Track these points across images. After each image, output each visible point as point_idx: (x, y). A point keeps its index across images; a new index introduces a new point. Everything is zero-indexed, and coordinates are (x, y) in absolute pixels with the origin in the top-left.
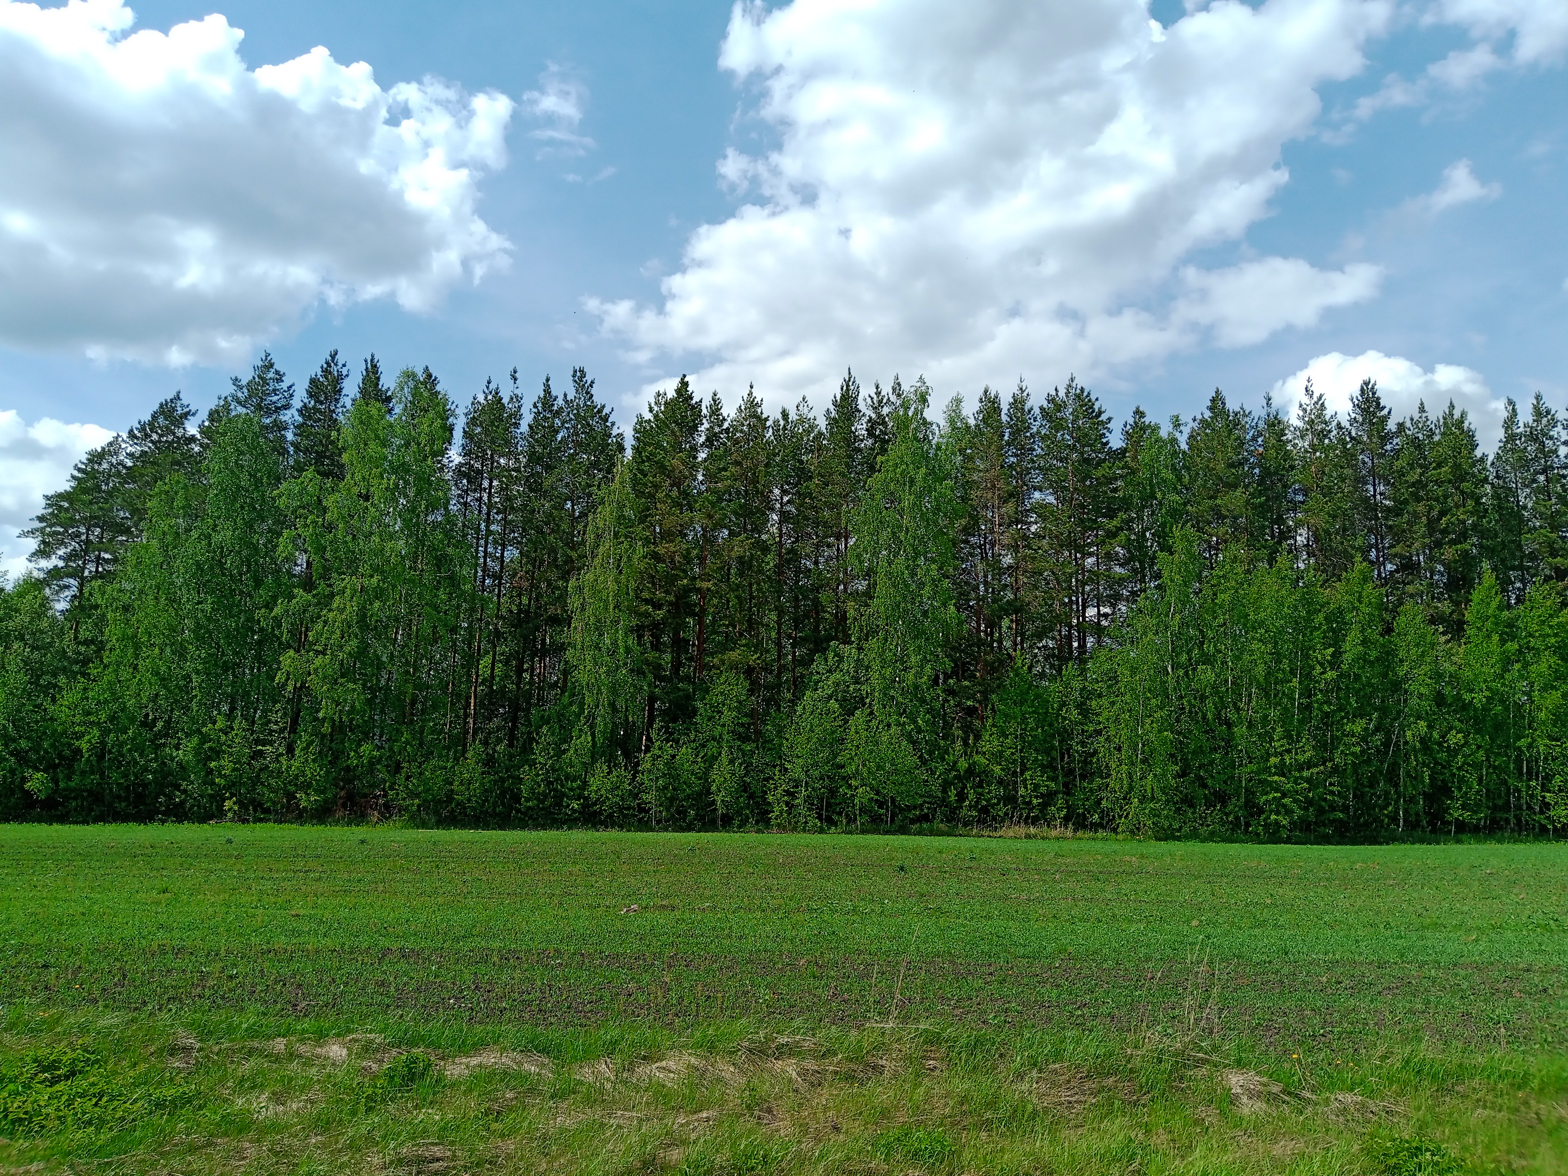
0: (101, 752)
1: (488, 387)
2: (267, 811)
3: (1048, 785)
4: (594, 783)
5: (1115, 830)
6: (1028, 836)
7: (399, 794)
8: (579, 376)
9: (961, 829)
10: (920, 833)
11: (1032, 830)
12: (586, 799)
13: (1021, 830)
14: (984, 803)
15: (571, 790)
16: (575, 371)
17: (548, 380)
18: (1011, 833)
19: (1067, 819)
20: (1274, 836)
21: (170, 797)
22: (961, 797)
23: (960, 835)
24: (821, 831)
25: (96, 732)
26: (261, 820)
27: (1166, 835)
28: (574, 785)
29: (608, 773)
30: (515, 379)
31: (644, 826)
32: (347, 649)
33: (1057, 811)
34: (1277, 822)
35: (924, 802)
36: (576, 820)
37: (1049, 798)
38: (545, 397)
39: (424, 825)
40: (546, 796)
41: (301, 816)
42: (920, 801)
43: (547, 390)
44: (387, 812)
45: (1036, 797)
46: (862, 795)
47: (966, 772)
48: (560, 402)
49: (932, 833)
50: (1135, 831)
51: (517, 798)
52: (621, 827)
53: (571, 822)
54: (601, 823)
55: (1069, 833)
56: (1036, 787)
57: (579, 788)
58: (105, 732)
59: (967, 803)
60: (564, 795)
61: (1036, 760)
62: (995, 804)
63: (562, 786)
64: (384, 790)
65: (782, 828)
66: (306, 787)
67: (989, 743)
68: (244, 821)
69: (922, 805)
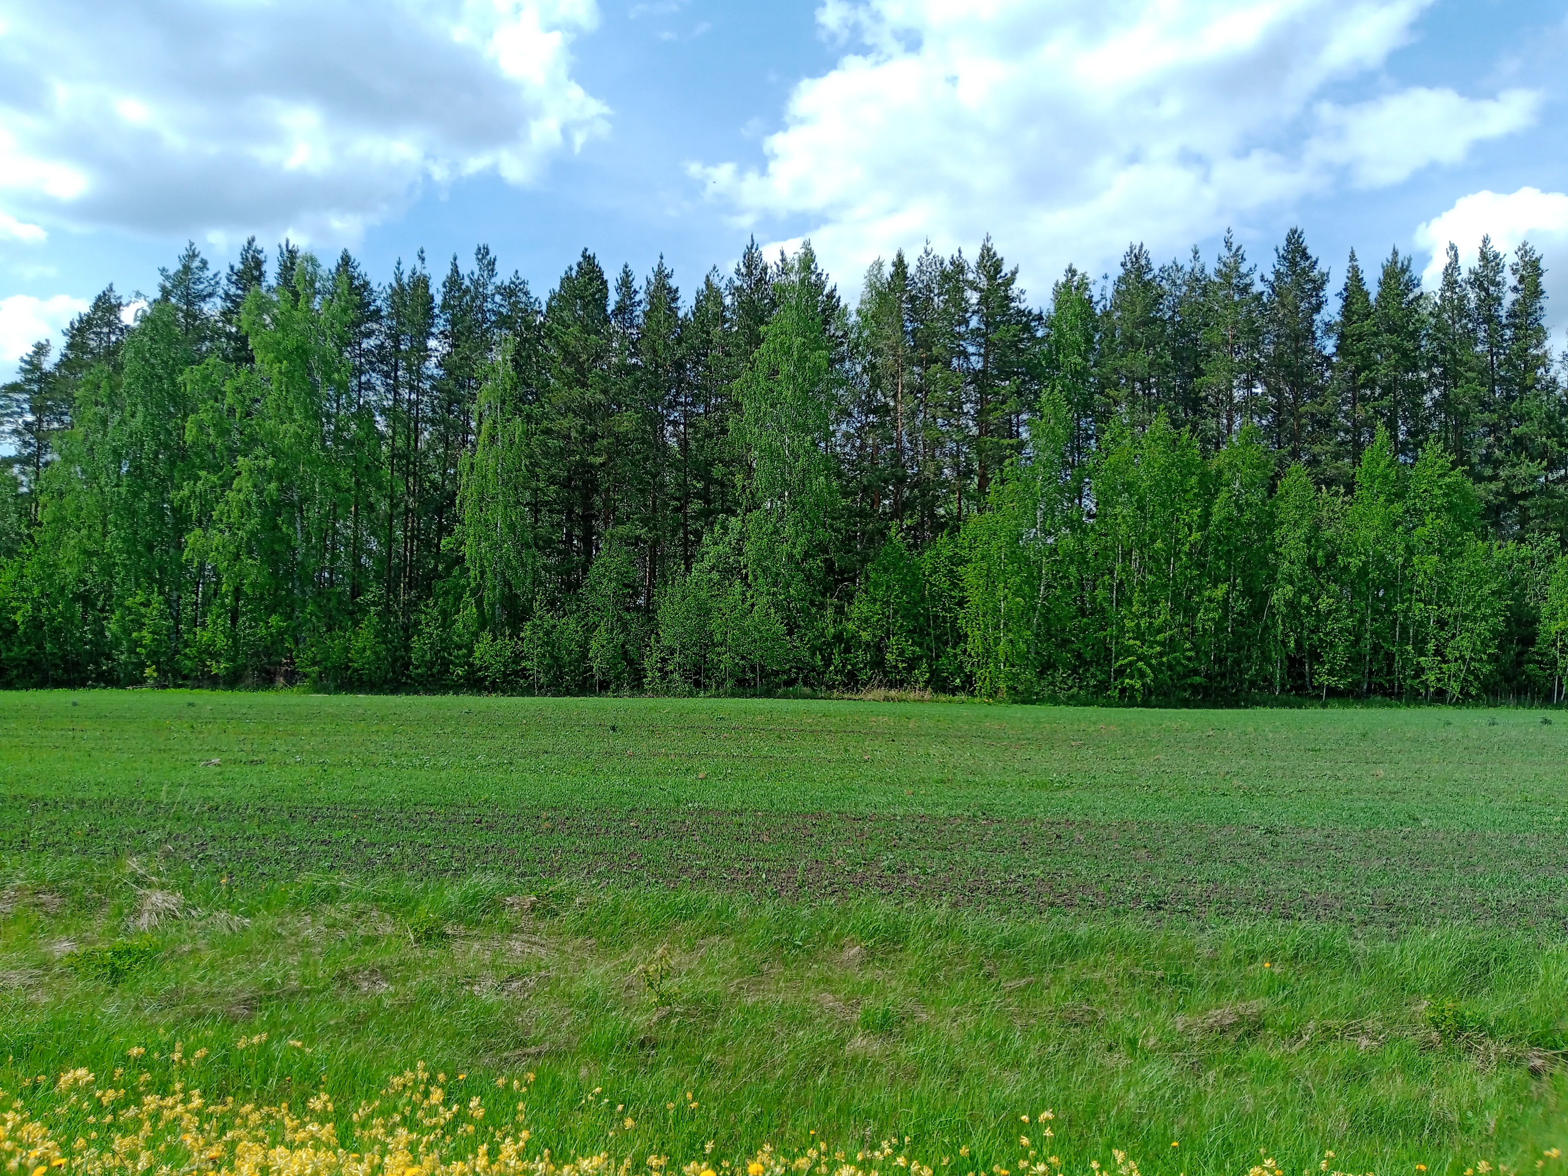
0: (35, 623)
1: (398, 269)
2: (185, 677)
3: (912, 650)
4: (479, 649)
5: (972, 693)
6: (887, 699)
7: (302, 664)
8: (483, 253)
9: (822, 691)
10: (785, 696)
11: (893, 693)
12: (471, 665)
13: (881, 693)
14: (849, 667)
15: (456, 657)
16: (479, 249)
17: (455, 259)
18: (870, 696)
19: (928, 682)
20: (1127, 699)
21: (98, 664)
22: (828, 662)
23: (822, 698)
24: (691, 694)
25: (29, 606)
26: (180, 686)
27: (1024, 697)
28: (460, 653)
29: (493, 641)
30: (423, 260)
31: (528, 691)
32: (249, 527)
33: (922, 673)
34: (1132, 687)
35: (792, 667)
36: (462, 685)
37: (912, 664)
38: (452, 275)
39: (325, 690)
40: (433, 664)
41: (214, 682)
42: (787, 667)
43: (455, 270)
44: (291, 678)
45: (902, 661)
46: (727, 660)
47: (833, 638)
48: (467, 282)
49: (796, 697)
50: (993, 693)
51: (407, 665)
52: (504, 692)
53: (457, 688)
54: (486, 688)
55: (927, 695)
56: (902, 652)
57: (464, 656)
58: (37, 608)
59: (832, 668)
60: (452, 662)
61: (902, 625)
62: (861, 669)
63: (450, 654)
64: (291, 658)
65: (656, 693)
66: (215, 656)
67: (859, 608)
68: (165, 687)
69: (790, 670)
